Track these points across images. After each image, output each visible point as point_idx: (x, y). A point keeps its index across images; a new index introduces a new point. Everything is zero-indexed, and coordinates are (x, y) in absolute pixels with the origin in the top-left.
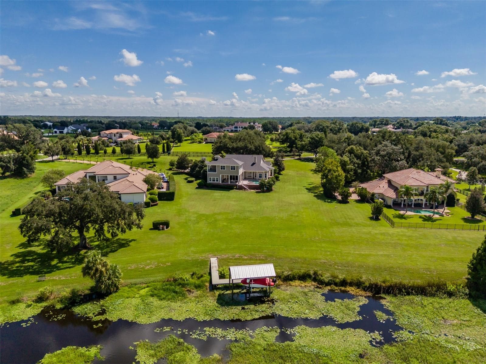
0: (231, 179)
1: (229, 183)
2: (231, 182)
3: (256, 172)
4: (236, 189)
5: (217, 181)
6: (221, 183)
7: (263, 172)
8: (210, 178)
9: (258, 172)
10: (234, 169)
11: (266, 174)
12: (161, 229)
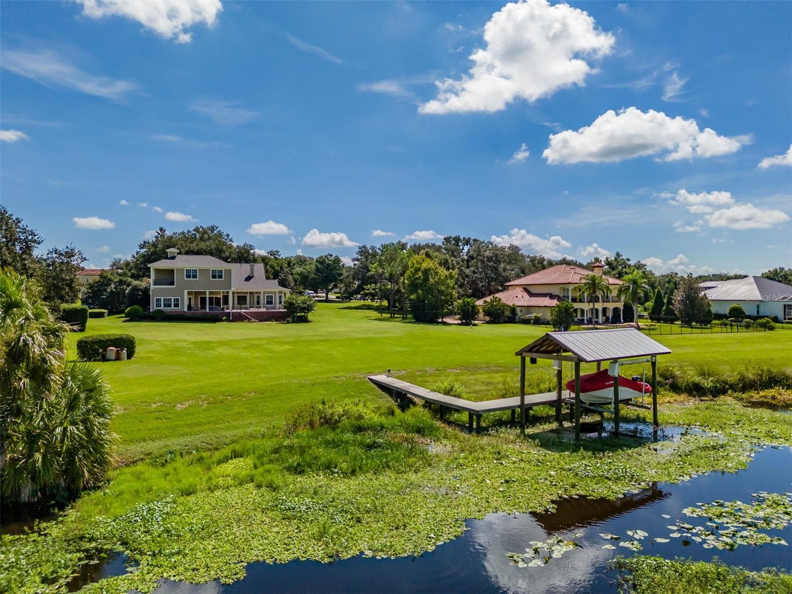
0: (211, 303)
1: (208, 310)
2: (210, 309)
3: (260, 293)
4: (228, 320)
5: (176, 305)
6: (186, 309)
7: (275, 293)
8: (158, 301)
9: (265, 293)
10: (220, 277)
11: (280, 297)
12: (114, 357)
